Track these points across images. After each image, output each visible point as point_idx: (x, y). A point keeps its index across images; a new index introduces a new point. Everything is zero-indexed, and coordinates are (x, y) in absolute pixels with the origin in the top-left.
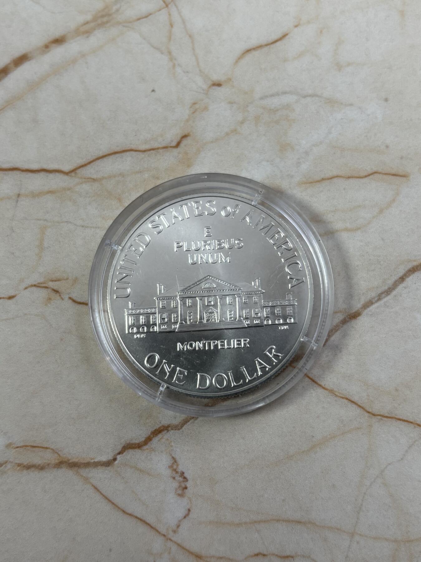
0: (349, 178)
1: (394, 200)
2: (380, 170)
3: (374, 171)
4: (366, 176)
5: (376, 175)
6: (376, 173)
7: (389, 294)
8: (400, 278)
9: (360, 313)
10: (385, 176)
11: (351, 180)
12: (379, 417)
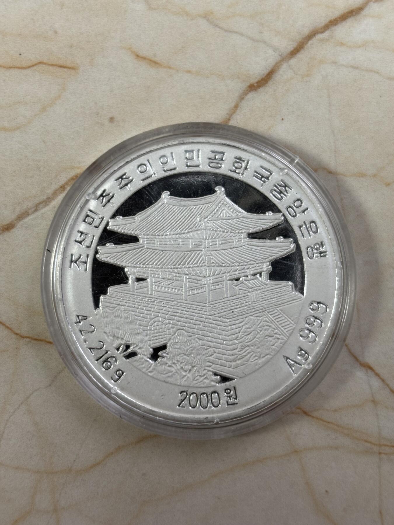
0: (10, 68)
1: (59, 96)
2: (46, 61)
3: (39, 62)
4: (29, 67)
5: (41, 65)
6: (40, 63)
7: (48, 205)
8: (61, 187)
9: (15, 224)
10: (51, 68)
11: (13, 72)
12: (28, 340)
